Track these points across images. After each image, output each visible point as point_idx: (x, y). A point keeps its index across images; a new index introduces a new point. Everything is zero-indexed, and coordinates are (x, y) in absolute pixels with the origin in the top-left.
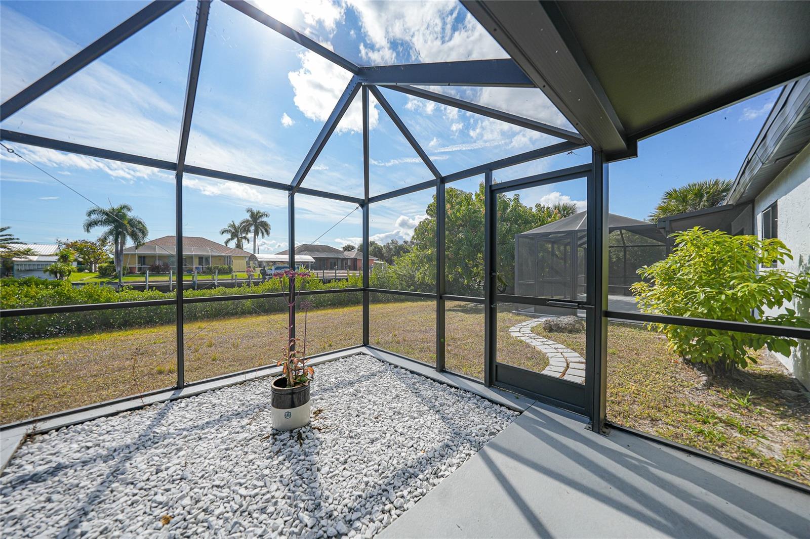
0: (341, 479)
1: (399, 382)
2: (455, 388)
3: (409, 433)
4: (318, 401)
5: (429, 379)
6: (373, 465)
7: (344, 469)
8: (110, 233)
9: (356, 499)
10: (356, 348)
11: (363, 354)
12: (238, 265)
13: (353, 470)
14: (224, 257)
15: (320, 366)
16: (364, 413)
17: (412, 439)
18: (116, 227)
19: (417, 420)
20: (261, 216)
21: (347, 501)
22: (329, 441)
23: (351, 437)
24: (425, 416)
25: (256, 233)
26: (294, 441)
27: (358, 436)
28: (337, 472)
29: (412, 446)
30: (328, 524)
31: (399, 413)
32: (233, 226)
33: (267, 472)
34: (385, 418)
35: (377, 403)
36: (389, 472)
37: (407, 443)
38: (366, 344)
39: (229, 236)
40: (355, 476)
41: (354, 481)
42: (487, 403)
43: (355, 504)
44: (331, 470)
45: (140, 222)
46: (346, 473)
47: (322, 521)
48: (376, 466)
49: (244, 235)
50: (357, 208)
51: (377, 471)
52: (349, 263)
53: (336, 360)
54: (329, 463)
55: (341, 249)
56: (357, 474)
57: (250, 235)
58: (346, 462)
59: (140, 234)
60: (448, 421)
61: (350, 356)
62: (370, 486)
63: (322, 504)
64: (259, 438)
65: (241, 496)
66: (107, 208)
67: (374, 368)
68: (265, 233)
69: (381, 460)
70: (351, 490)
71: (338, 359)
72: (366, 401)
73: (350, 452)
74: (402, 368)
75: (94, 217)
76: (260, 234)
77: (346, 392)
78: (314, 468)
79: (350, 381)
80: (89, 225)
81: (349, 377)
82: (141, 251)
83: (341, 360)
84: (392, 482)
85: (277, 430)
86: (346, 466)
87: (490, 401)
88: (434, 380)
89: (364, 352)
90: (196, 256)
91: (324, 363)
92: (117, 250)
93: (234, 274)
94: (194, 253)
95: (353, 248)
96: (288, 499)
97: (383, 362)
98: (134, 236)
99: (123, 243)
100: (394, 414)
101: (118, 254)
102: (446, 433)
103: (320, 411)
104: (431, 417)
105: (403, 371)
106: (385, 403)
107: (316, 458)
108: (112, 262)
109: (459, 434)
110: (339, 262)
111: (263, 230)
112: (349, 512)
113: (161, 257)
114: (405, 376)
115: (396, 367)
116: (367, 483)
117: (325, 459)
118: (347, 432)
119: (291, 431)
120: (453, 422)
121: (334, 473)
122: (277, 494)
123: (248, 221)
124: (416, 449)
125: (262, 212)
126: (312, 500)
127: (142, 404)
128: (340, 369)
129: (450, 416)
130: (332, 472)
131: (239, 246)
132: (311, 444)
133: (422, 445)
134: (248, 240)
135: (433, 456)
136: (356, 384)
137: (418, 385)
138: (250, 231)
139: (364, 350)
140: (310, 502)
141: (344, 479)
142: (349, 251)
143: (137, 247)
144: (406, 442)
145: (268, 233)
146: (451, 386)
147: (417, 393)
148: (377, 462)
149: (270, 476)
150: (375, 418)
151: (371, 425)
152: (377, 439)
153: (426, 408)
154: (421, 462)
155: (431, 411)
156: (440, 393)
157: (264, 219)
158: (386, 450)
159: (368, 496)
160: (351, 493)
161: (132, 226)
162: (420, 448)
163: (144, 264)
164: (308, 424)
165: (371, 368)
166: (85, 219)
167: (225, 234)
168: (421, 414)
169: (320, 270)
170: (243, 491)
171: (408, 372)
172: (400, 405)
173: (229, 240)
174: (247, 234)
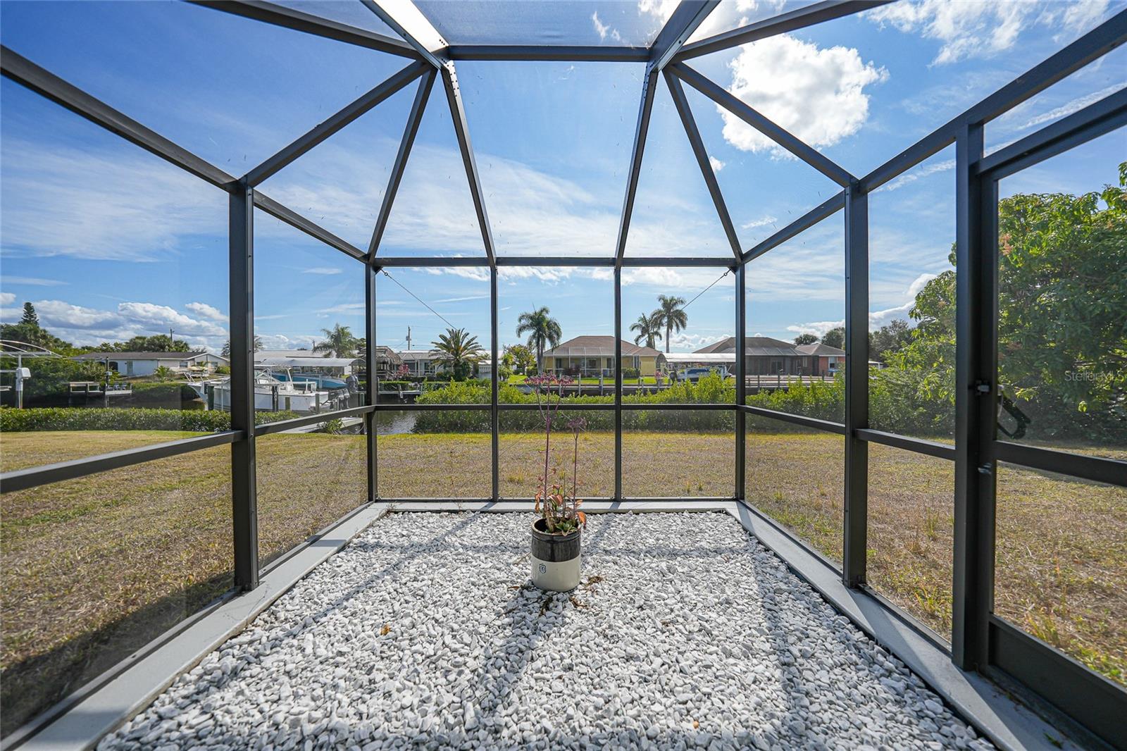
0: (547, 689)
1: (752, 579)
2: (866, 634)
3: (695, 677)
4: (609, 564)
5: (816, 595)
6: (597, 696)
7: (560, 677)
8: (534, 336)
9: (540, 731)
10: (720, 500)
11: (727, 513)
12: (647, 367)
13: (570, 687)
14: (632, 357)
15: (649, 516)
16: (651, 607)
17: (694, 689)
18: (538, 331)
19: (731, 661)
20: (675, 304)
21: (527, 725)
22: (574, 626)
23: (606, 636)
24: (755, 661)
25: (670, 327)
26: (538, 605)
27: (614, 639)
28: (548, 676)
29: (685, 703)
30: (485, 740)
31: (709, 633)
32: (644, 319)
33: (483, 629)
34: (680, 631)
35: (686, 599)
36: (611, 723)
37: (679, 692)
38: (739, 498)
39: (638, 332)
40: (565, 697)
41: (558, 703)
42: (934, 705)
43: (534, 738)
44: (544, 669)
45: (555, 324)
46: (558, 685)
47: (482, 731)
48: (601, 701)
49: (655, 330)
50: (725, 275)
51: (597, 708)
52: (805, 364)
53: (677, 511)
54: (548, 657)
55: (793, 342)
56: (569, 696)
57: (663, 330)
58: (570, 668)
59: (555, 336)
60: (794, 694)
61: (702, 511)
62: (569, 725)
63: (500, 707)
64: (510, 585)
65: (444, 643)
66: (531, 313)
67: (728, 541)
68: (680, 326)
69: (615, 696)
70: (544, 713)
71: (683, 511)
72: (671, 589)
73: (586, 657)
74: (775, 555)
75: (523, 322)
76: (674, 328)
77: (653, 565)
78: (529, 654)
79: (674, 550)
80: (520, 330)
81: (676, 543)
82: (556, 354)
83: (685, 514)
84: (602, 742)
85: (533, 584)
86: (567, 675)
87: (947, 704)
88: (826, 600)
89: (729, 510)
90: (604, 357)
91: (658, 512)
92: (538, 354)
93: (641, 378)
94: (602, 354)
95: (814, 339)
96: (478, 676)
97: (750, 535)
98: (551, 338)
99: (543, 346)
100: (700, 631)
101: (540, 356)
102: (772, 716)
103: (598, 579)
104: (766, 668)
105: (775, 562)
106: (700, 605)
107: (539, 642)
108: (536, 365)
109: (801, 736)
110: (788, 363)
111: (678, 321)
112: (519, 743)
113: (574, 359)
114: (773, 571)
115: (767, 550)
116: (570, 718)
117: (549, 648)
118: (605, 626)
119: (544, 593)
120: (806, 702)
121: (545, 675)
122: (471, 662)
123: (660, 311)
124: (688, 711)
125: (676, 298)
126: (494, 694)
127: (457, 508)
128: (674, 528)
129: (810, 687)
130: (542, 673)
131: (650, 344)
132: (552, 620)
133: (704, 710)
134: (661, 337)
135: (704, 743)
136: (679, 559)
137: (784, 596)
138: (662, 325)
139: (732, 507)
140: (491, 696)
141: (549, 691)
142: (806, 344)
143: (553, 350)
144: (681, 689)
145: (684, 326)
146: (858, 627)
147: (772, 612)
148: (606, 694)
149: (483, 636)
150: (664, 624)
151: (649, 631)
152: (638, 658)
153: (767, 647)
154: (675, 742)
155: (773, 657)
156: (820, 630)
157: (679, 307)
158: (637, 684)
159: (557, 739)
160: (541, 718)
161: (549, 328)
162: (696, 716)
163: (560, 367)
164: (571, 591)
165: (724, 540)
166: (517, 324)
167: (635, 330)
168: (749, 652)
169: (755, 374)
170: (448, 639)
171: (783, 568)
172: (723, 619)
173: (640, 337)
174: (659, 328)
